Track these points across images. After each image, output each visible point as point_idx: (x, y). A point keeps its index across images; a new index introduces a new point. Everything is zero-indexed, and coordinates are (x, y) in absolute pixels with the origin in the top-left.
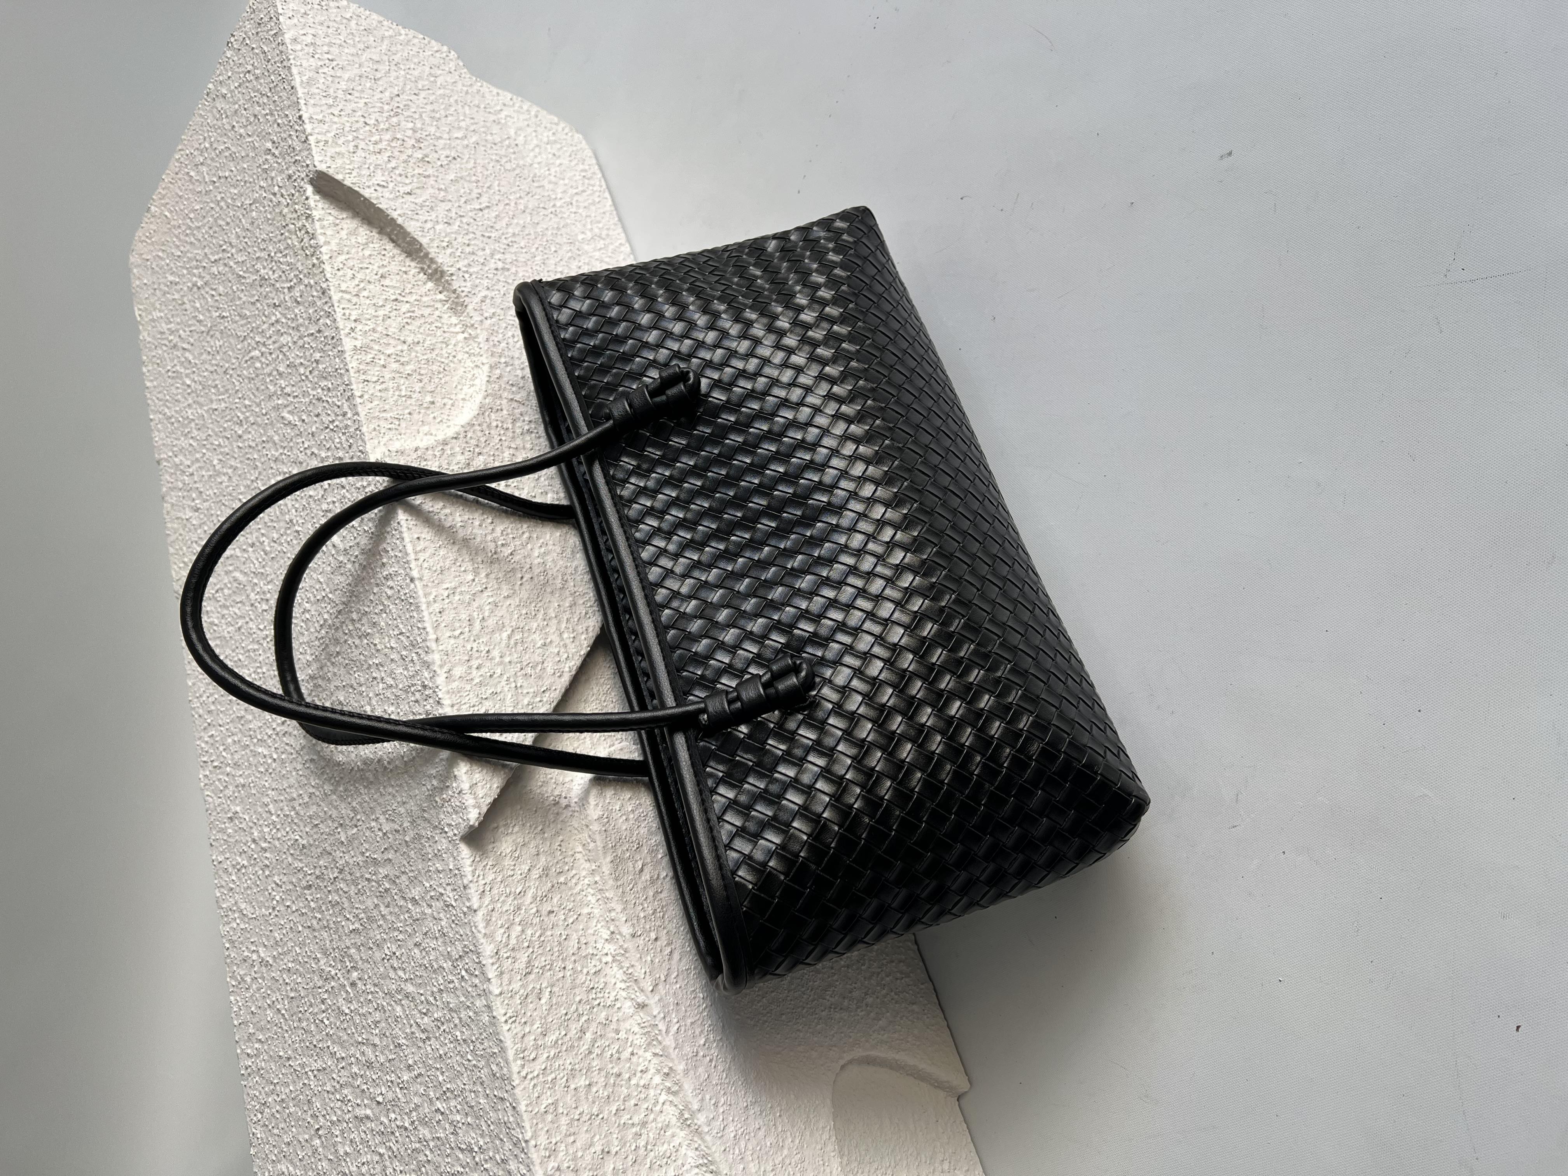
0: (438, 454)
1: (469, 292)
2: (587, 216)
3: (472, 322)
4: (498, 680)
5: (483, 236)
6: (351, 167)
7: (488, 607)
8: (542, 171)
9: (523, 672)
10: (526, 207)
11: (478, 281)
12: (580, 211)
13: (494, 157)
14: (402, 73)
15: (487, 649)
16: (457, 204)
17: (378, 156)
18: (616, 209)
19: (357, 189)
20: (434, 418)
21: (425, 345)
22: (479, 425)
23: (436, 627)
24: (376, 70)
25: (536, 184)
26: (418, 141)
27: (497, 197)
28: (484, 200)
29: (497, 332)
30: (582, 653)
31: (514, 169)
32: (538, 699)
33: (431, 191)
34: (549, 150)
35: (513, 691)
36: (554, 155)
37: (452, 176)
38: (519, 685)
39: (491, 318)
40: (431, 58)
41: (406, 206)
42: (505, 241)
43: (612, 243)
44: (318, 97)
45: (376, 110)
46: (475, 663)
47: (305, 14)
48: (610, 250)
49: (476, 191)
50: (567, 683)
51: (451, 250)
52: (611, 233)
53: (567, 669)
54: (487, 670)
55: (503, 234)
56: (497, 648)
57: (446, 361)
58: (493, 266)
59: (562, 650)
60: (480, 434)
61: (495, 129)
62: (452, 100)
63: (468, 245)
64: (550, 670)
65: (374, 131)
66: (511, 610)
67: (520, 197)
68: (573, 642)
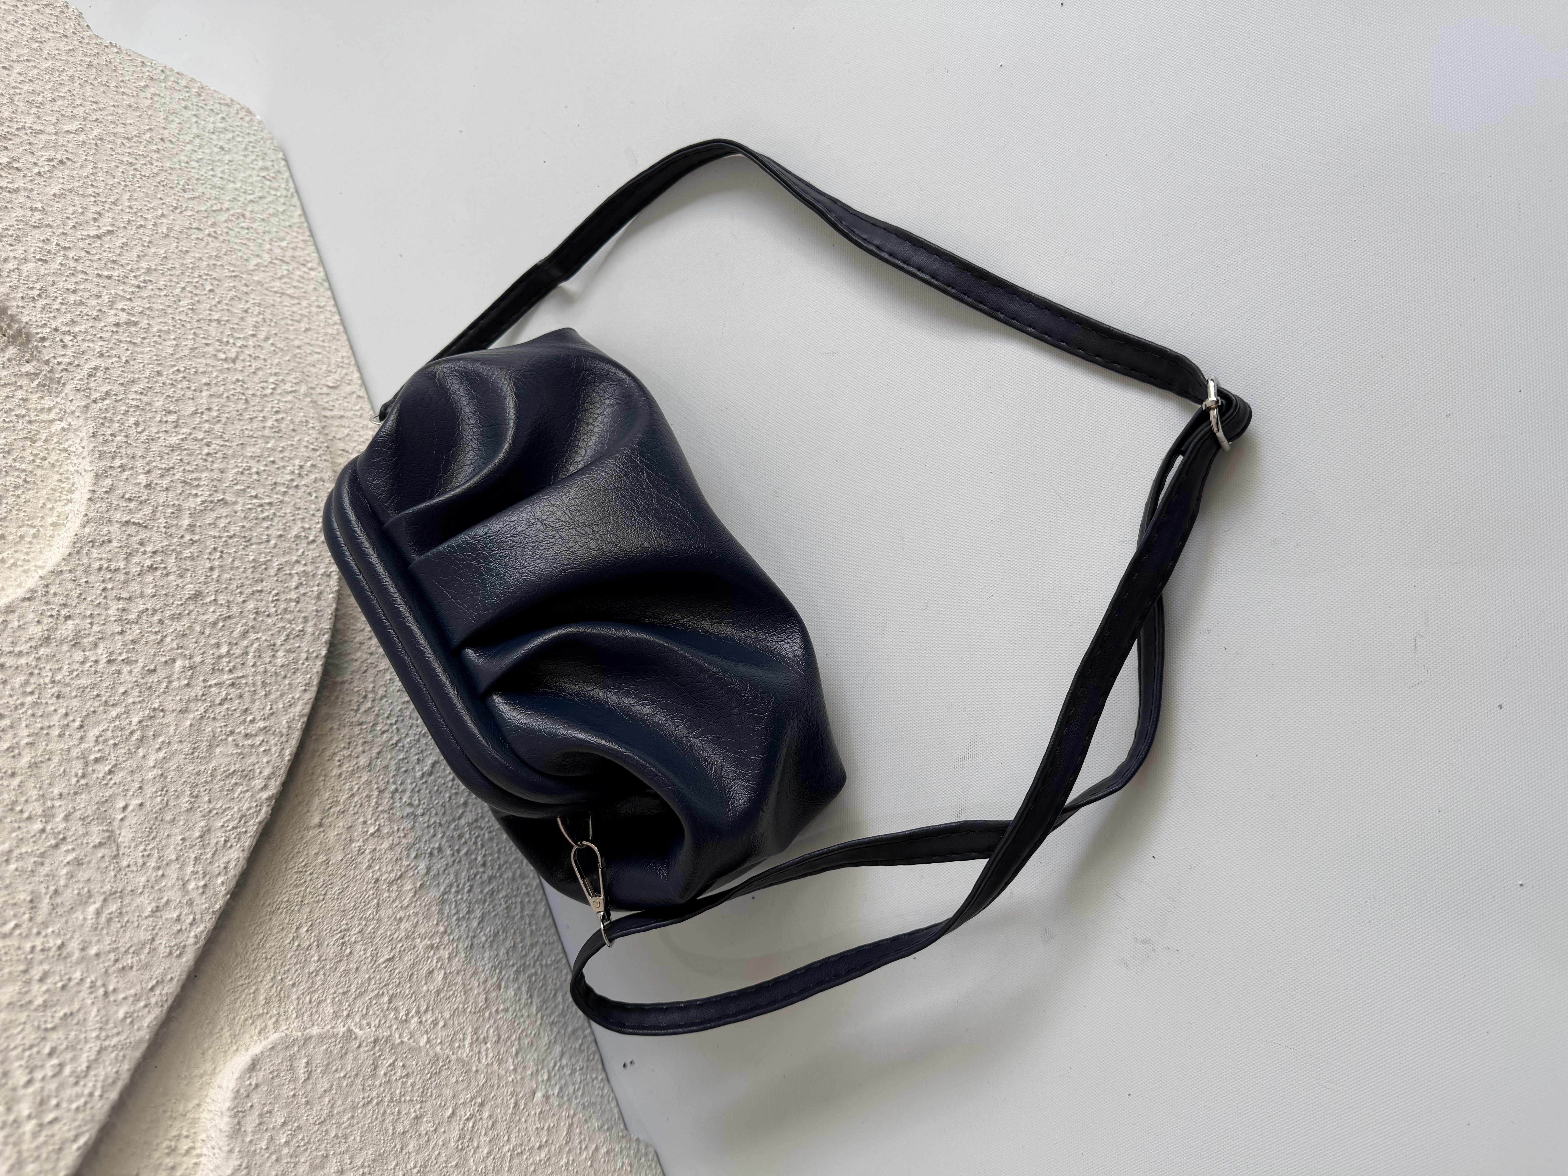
1: (70, 364)
2: (264, 233)
3: (73, 408)
4: (75, 989)
5: (99, 275)
7: (65, 871)
8: (202, 172)
9: (119, 965)
10: (170, 229)
11: (87, 344)
12: (254, 226)
13: (125, 159)
15: (59, 942)
16: (60, 230)
18: (307, 221)
22: (70, 571)
25: (187, 195)
27: (126, 217)
28: (105, 223)
29: (111, 421)
30: (217, 906)
31: (157, 174)
32: (142, 1004)
34: (215, 143)
35: (100, 1004)
36: (222, 148)
37: (56, 190)
38: (111, 988)
39: (103, 399)
42: (133, 282)
43: (298, 269)
46: (36, 972)
48: (296, 278)
49: (94, 209)
50: (191, 963)
51: (45, 302)
52: (298, 253)
53: (191, 940)
54: (57, 978)
55: (131, 271)
56: (77, 935)
57: (30, 468)
58: (112, 320)
59: (186, 911)
60: (70, 585)
61: (131, 117)
62: (64, 77)
63: (74, 292)
64: (163, 950)
66: (104, 865)
67: (163, 215)
68: (203, 893)
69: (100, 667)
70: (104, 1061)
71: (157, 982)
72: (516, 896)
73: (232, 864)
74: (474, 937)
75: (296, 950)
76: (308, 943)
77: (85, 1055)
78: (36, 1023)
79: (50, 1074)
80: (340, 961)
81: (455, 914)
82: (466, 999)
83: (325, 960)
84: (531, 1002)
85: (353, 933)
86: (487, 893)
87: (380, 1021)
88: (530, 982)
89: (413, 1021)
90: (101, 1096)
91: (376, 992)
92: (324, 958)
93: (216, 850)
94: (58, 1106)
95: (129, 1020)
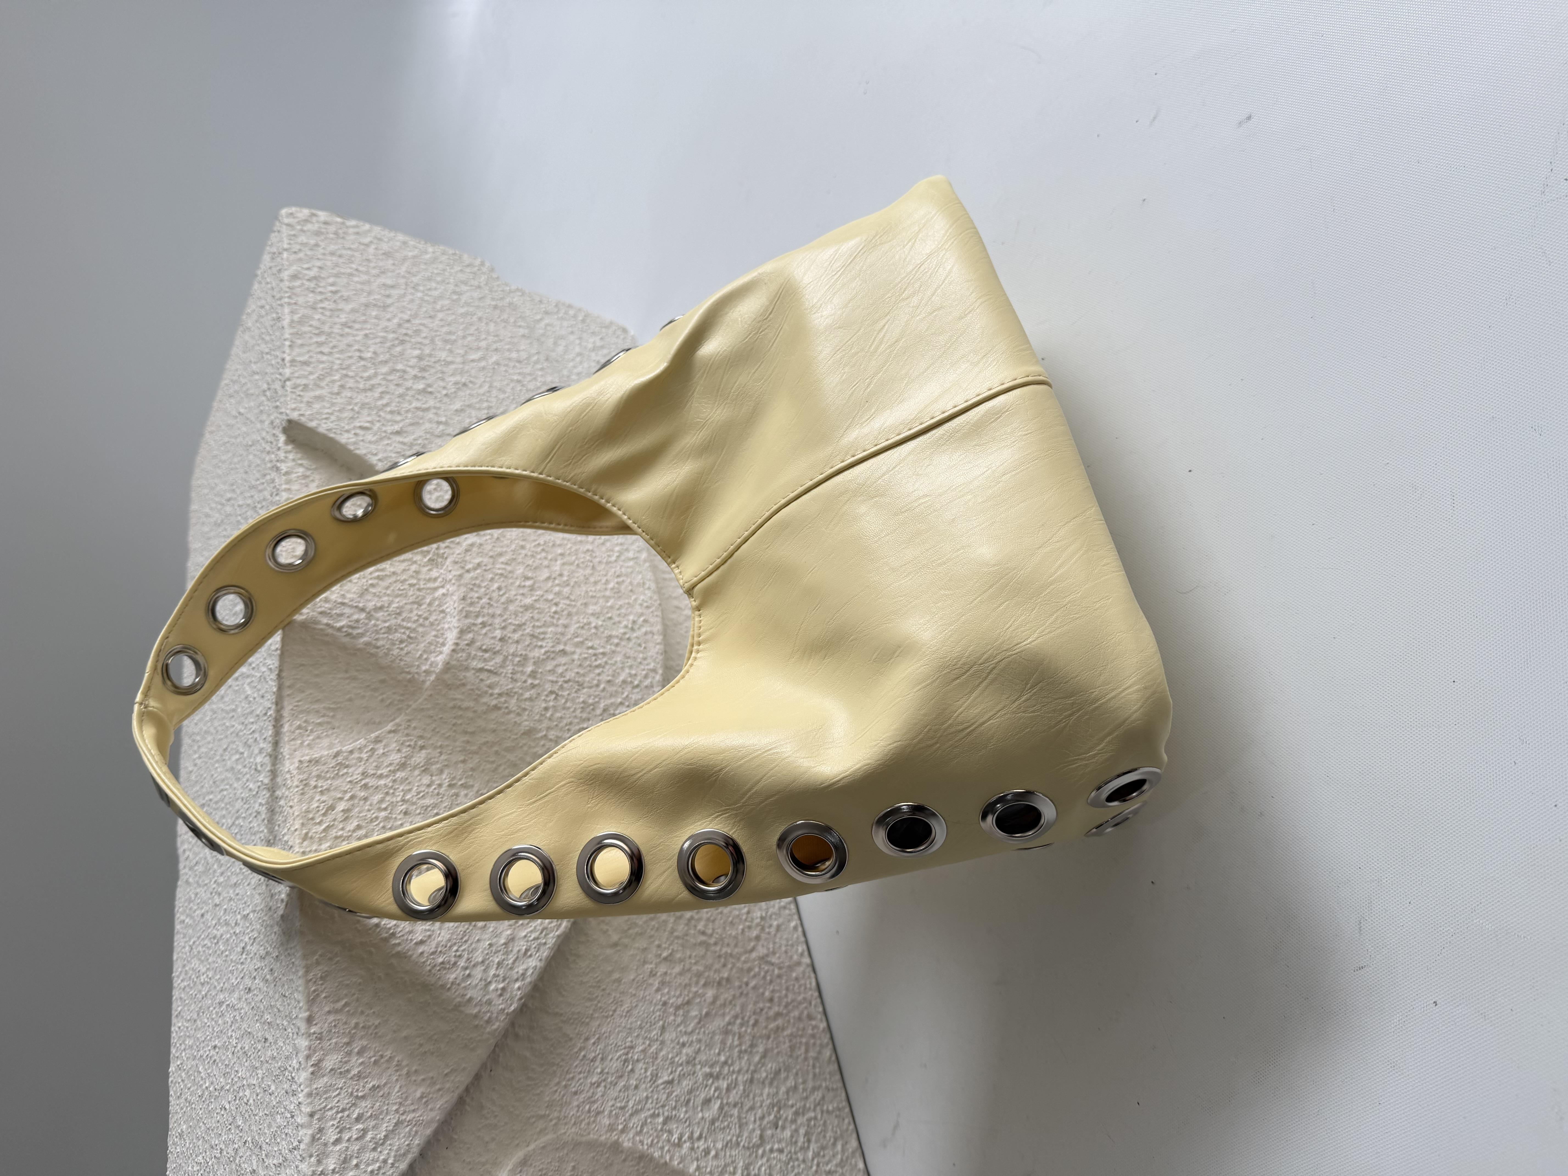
0: (364, 756)
3: (451, 577)
4: (384, 1066)
6: (329, 411)
14: (419, 295)
15: (377, 1022)
17: (369, 394)
19: (332, 435)
20: (382, 700)
21: (391, 609)
23: (312, 1001)
24: (388, 296)
26: (423, 370)
29: (479, 587)
32: (438, 1087)
33: (428, 426)
39: (473, 570)
40: (460, 275)
41: (391, 448)
44: (308, 335)
45: (378, 340)
46: (356, 1046)
47: (317, 245)
54: (372, 1054)
62: (475, 318)
65: (369, 365)
68: (501, 995)
69: (442, 790)
70: (399, 1134)
71: (452, 1070)
72: (801, 1036)
73: (530, 972)
74: (755, 1071)
75: (582, 1060)
76: (593, 1055)
77: (385, 1125)
78: (350, 1090)
79: (355, 1137)
80: (621, 1077)
81: (737, 1046)
82: (740, 1132)
83: (608, 1073)
84: (808, 1147)
85: (636, 1050)
86: (772, 1030)
87: (652, 1141)
88: (808, 1126)
89: (685, 1146)
90: (393, 1164)
91: (652, 1112)
92: (606, 1070)
93: (517, 958)
94: (357, 1166)
95: (424, 1100)
